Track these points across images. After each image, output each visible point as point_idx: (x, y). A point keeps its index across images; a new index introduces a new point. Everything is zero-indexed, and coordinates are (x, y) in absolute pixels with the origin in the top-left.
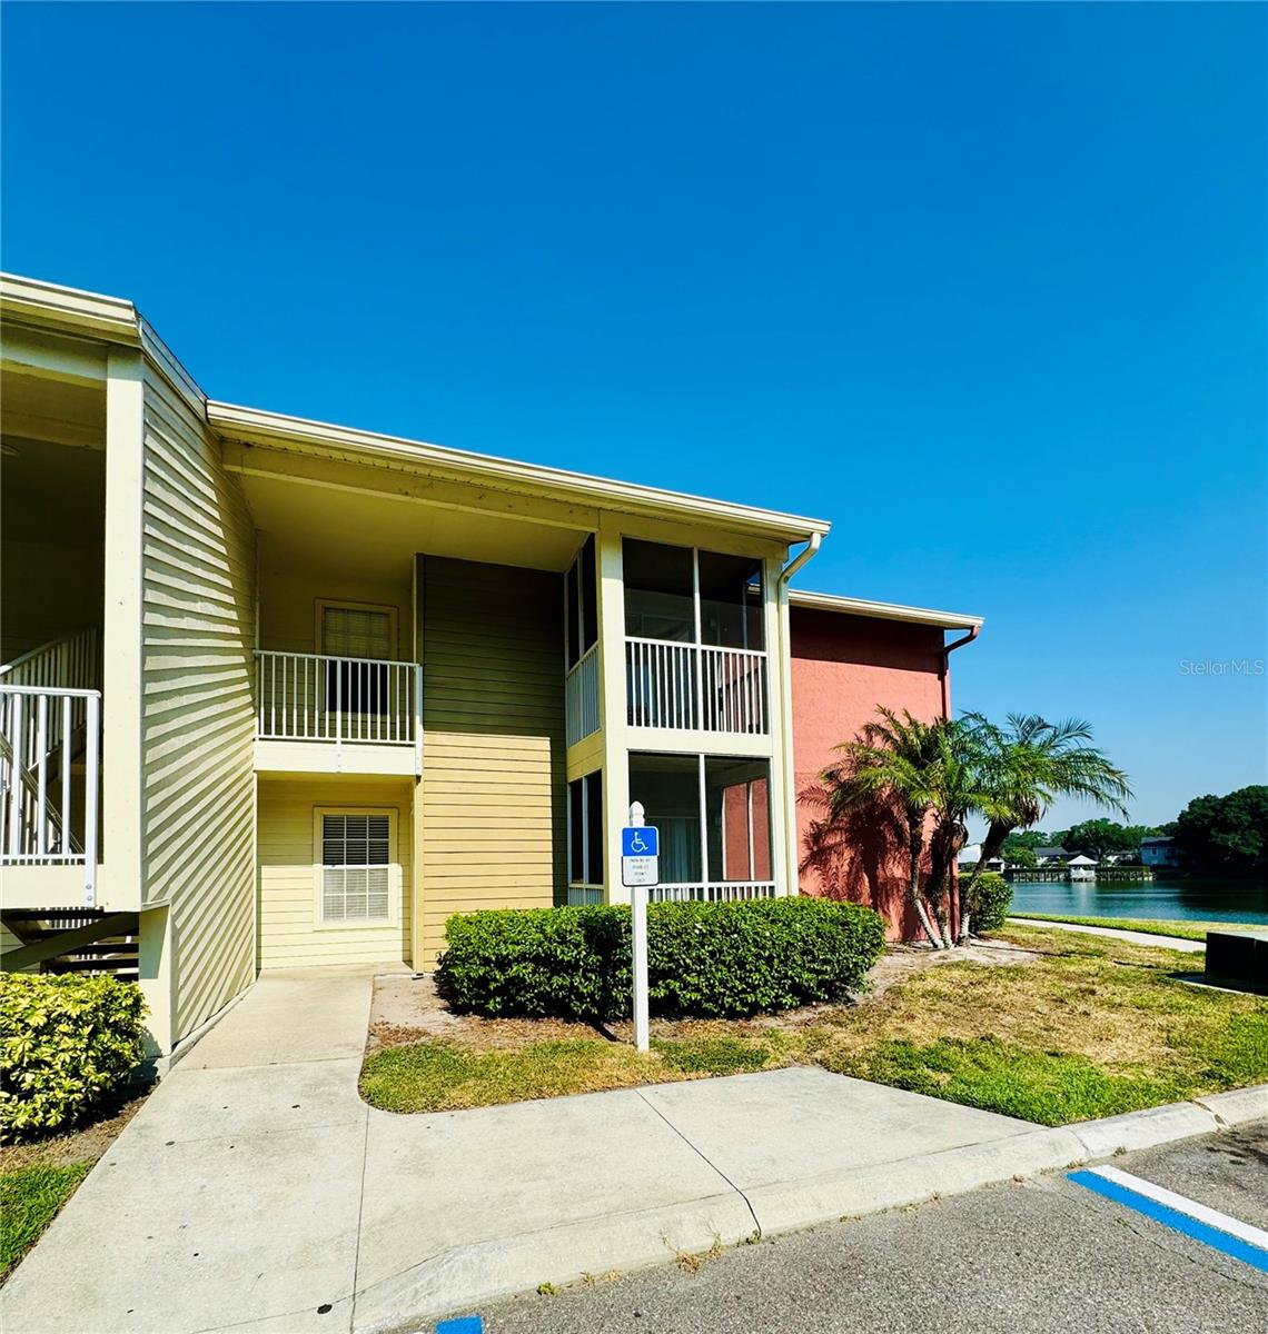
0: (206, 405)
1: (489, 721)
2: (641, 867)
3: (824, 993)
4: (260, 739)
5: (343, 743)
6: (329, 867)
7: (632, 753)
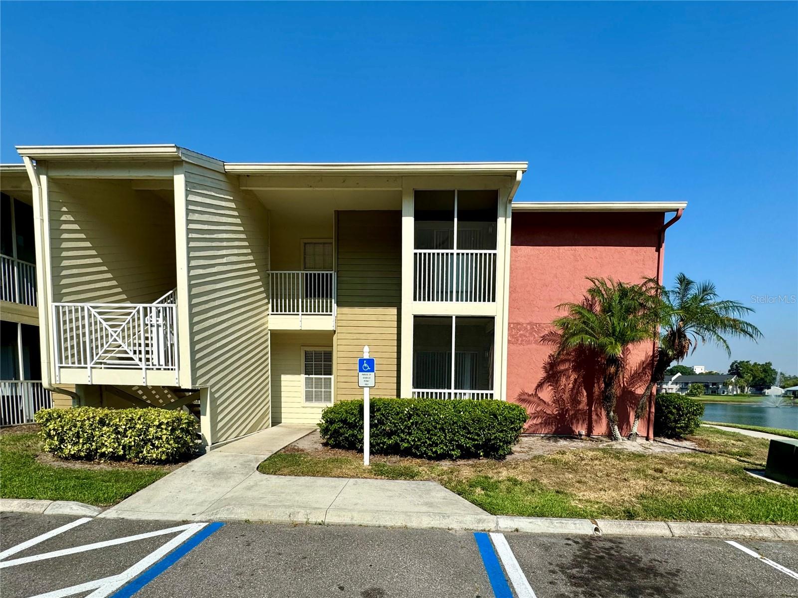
0: (224, 165)
2: (367, 378)
4: (272, 314)
5: (302, 315)
6: (307, 376)
7: (415, 317)
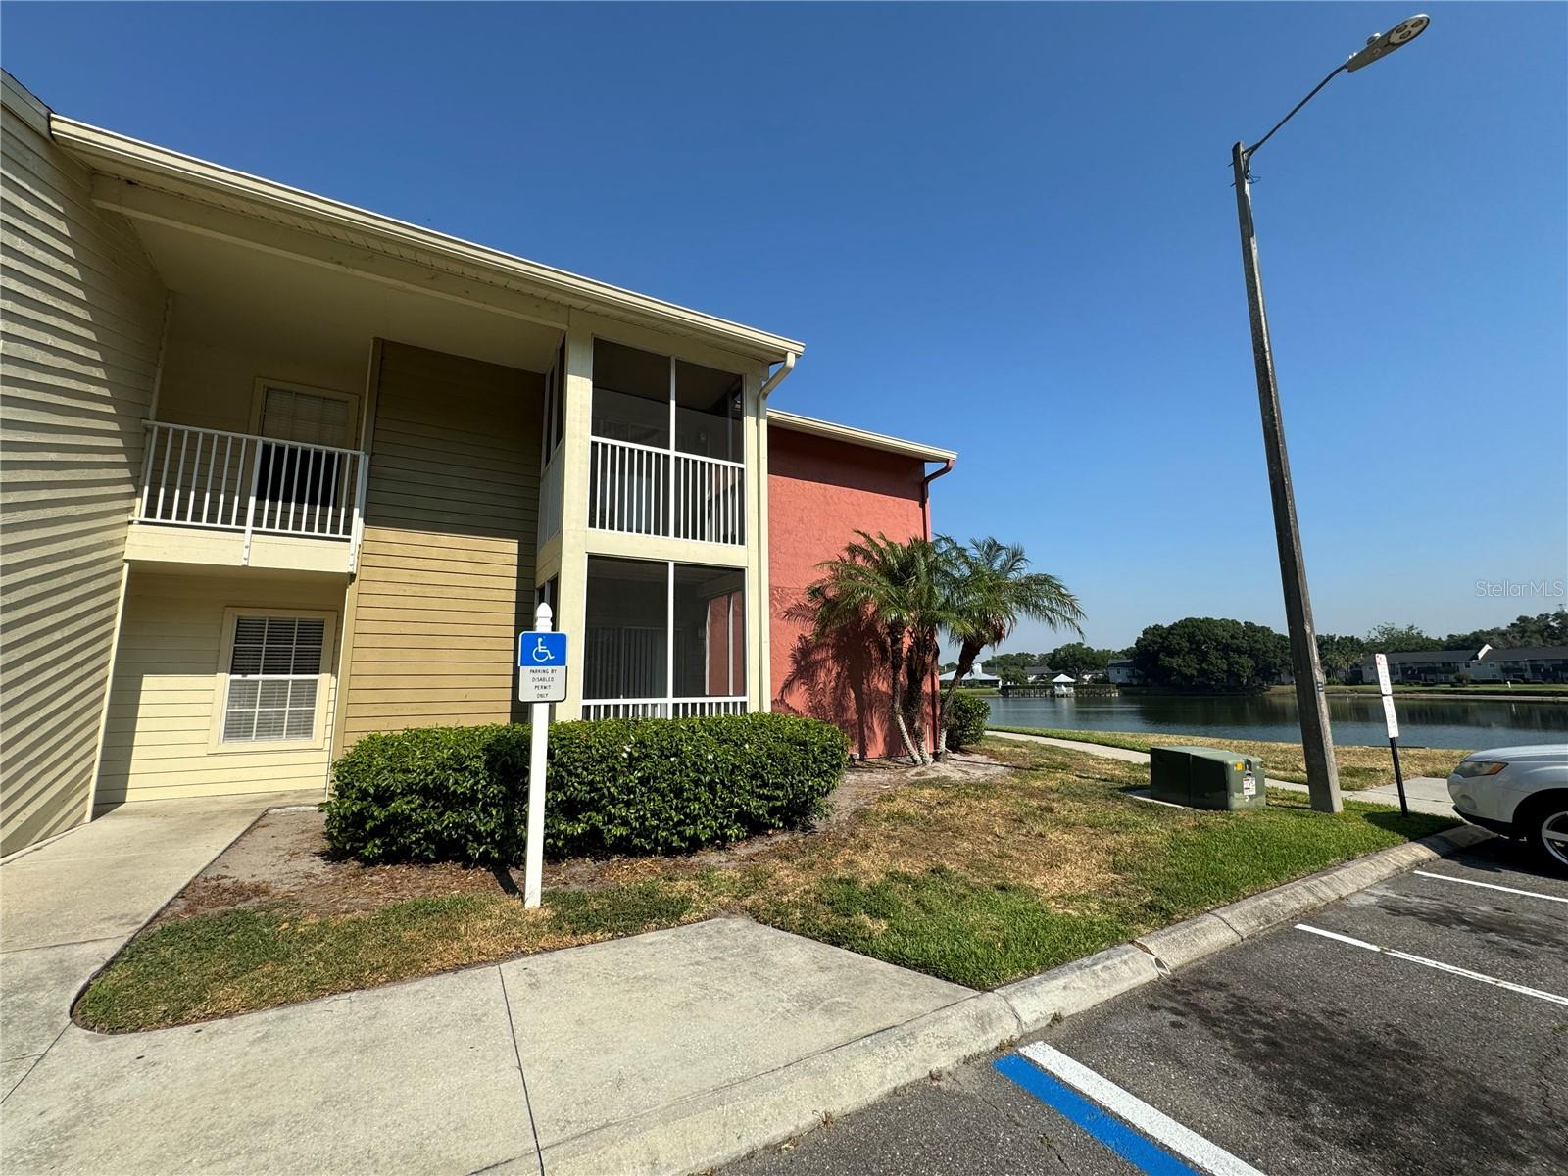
0: (49, 119)
1: (448, 519)
2: (543, 680)
3: (780, 820)
4: (141, 523)
5: (254, 532)
6: (239, 677)
7: (592, 557)
